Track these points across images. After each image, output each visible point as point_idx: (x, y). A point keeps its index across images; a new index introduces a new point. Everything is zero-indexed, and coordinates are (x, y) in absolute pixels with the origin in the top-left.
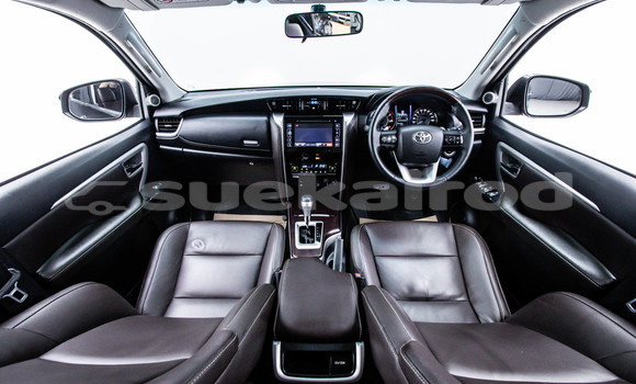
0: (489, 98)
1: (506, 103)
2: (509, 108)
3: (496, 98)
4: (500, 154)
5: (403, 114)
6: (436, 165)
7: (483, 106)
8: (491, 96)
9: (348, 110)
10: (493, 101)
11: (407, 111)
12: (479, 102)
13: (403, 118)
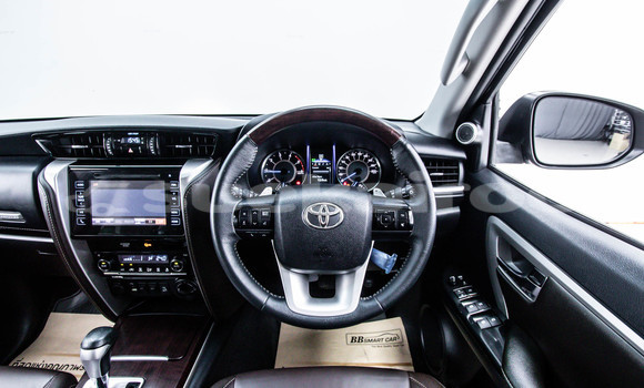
0: (467, 133)
1: (497, 143)
2: (503, 151)
3: (479, 134)
4: (495, 241)
5: (321, 160)
6: (362, 271)
7: (458, 147)
8: (471, 131)
9: (197, 156)
10: (474, 139)
11: (328, 156)
12: (450, 142)
13: (322, 167)
